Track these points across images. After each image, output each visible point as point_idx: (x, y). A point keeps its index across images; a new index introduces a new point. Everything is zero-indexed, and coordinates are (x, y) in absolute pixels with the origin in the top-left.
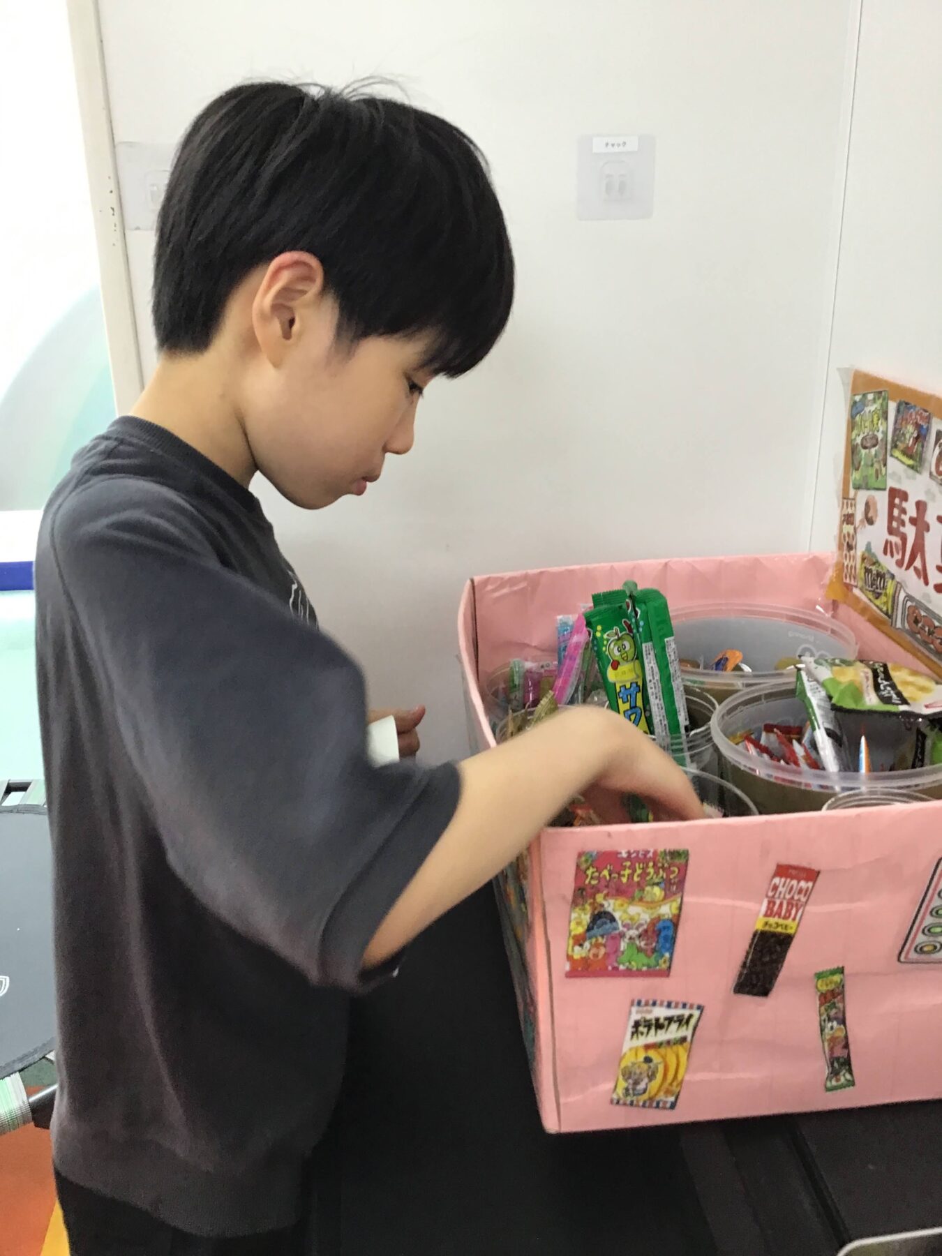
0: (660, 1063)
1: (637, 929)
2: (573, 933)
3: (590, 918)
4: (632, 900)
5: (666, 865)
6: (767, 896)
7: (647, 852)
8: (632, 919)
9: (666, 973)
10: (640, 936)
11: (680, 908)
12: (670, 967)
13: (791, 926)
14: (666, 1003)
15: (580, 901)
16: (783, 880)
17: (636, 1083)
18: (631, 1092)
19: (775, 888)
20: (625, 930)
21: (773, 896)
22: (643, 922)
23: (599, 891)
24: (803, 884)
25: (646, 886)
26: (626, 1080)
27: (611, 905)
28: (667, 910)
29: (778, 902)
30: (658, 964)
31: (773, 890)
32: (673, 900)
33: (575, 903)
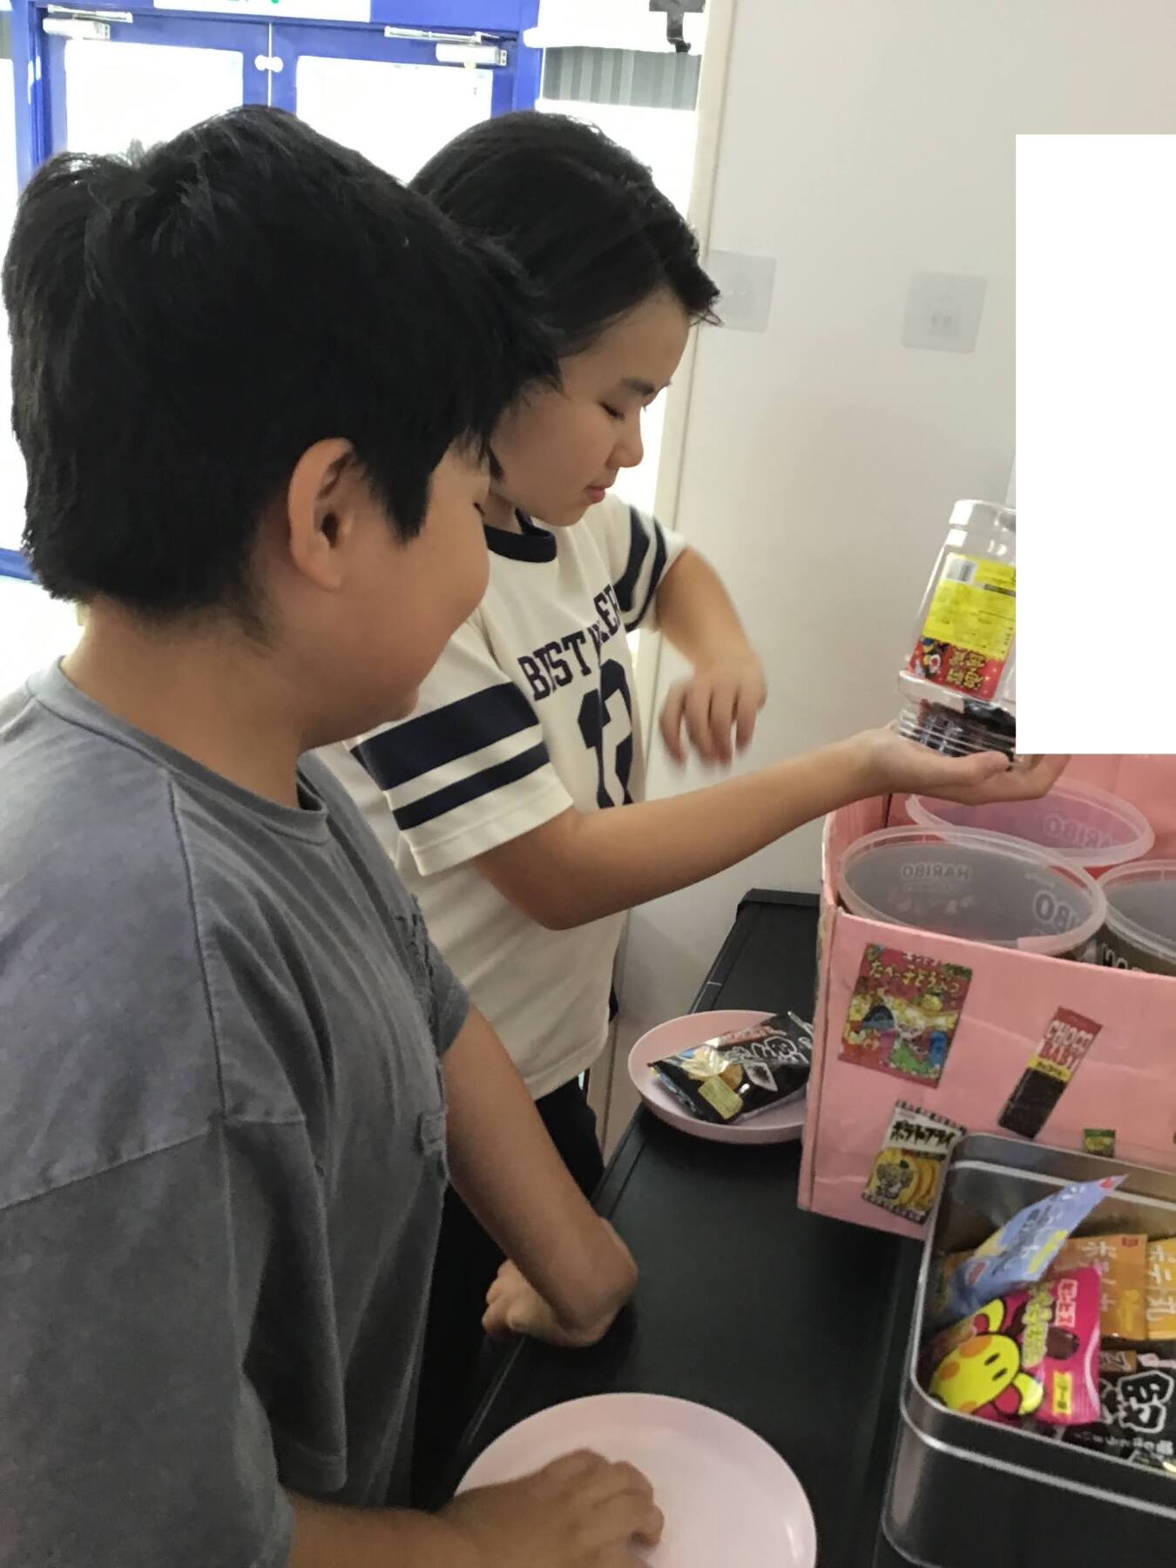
1: (912, 1033)
2: (852, 1018)
3: (870, 1008)
4: (910, 1003)
5: (949, 979)
6: (1045, 1037)
7: (931, 961)
8: (908, 1021)
9: (934, 1084)
10: (914, 1040)
11: (956, 1023)
12: (938, 1080)
13: (1064, 1074)
14: (929, 1114)
15: (862, 990)
16: (1063, 1025)
17: (890, 1185)
18: (883, 1192)
19: (1054, 1031)
20: (900, 1030)
21: (1051, 1039)
22: (917, 1027)
23: (881, 986)
24: (1083, 1034)
25: (927, 993)
26: (880, 1179)
27: (890, 1002)
28: (943, 1022)
29: (1055, 1046)
30: (927, 1072)
31: (1051, 1032)
32: (950, 1015)
33: (857, 992)
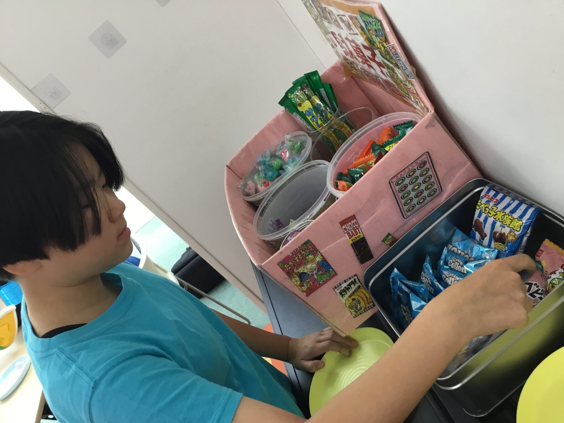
0: (358, 297)
5: (306, 248)
7: (297, 249)
8: (311, 269)
10: (318, 271)
11: (322, 255)
12: (335, 272)
13: (361, 235)
14: (344, 282)
16: (345, 225)
17: (356, 308)
18: (357, 311)
20: (312, 273)
21: (347, 232)
22: (315, 267)
23: (293, 269)
24: (352, 222)
25: (306, 257)
26: (353, 309)
28: (318, 259)
29: (350, 232)
30: (330, 274)
31: (345, 230)
32: (318, 255)
33: (290, 277)
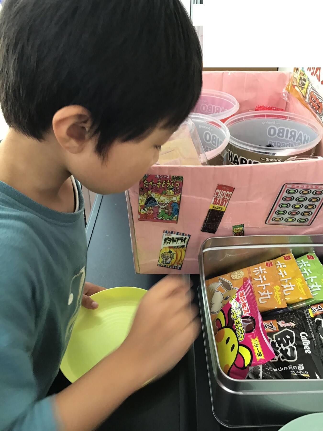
0: (175, 253)
1: (164, 205)
2: (140, 205)
3: (146, 200)
4: (162, 194)
5: (174, 182)
10: (165, 208)
11: (180, 199)
12: (177, 220)
13: (223, 208)
14: (176, 233)
15: (142, 193)
16: (220, 191)
17: (166, 259)
18: (164, 262)
19: (217, 193)
20: (160, 205)
21: (216, 197)
22: (167, 203)
23: (149, 190)
24: (228, 192)
25: (167, 189)
27: (154, 195)
28: (175, 199)
29: (218, 199)
32: (178, 196)
33: (140, 194)
